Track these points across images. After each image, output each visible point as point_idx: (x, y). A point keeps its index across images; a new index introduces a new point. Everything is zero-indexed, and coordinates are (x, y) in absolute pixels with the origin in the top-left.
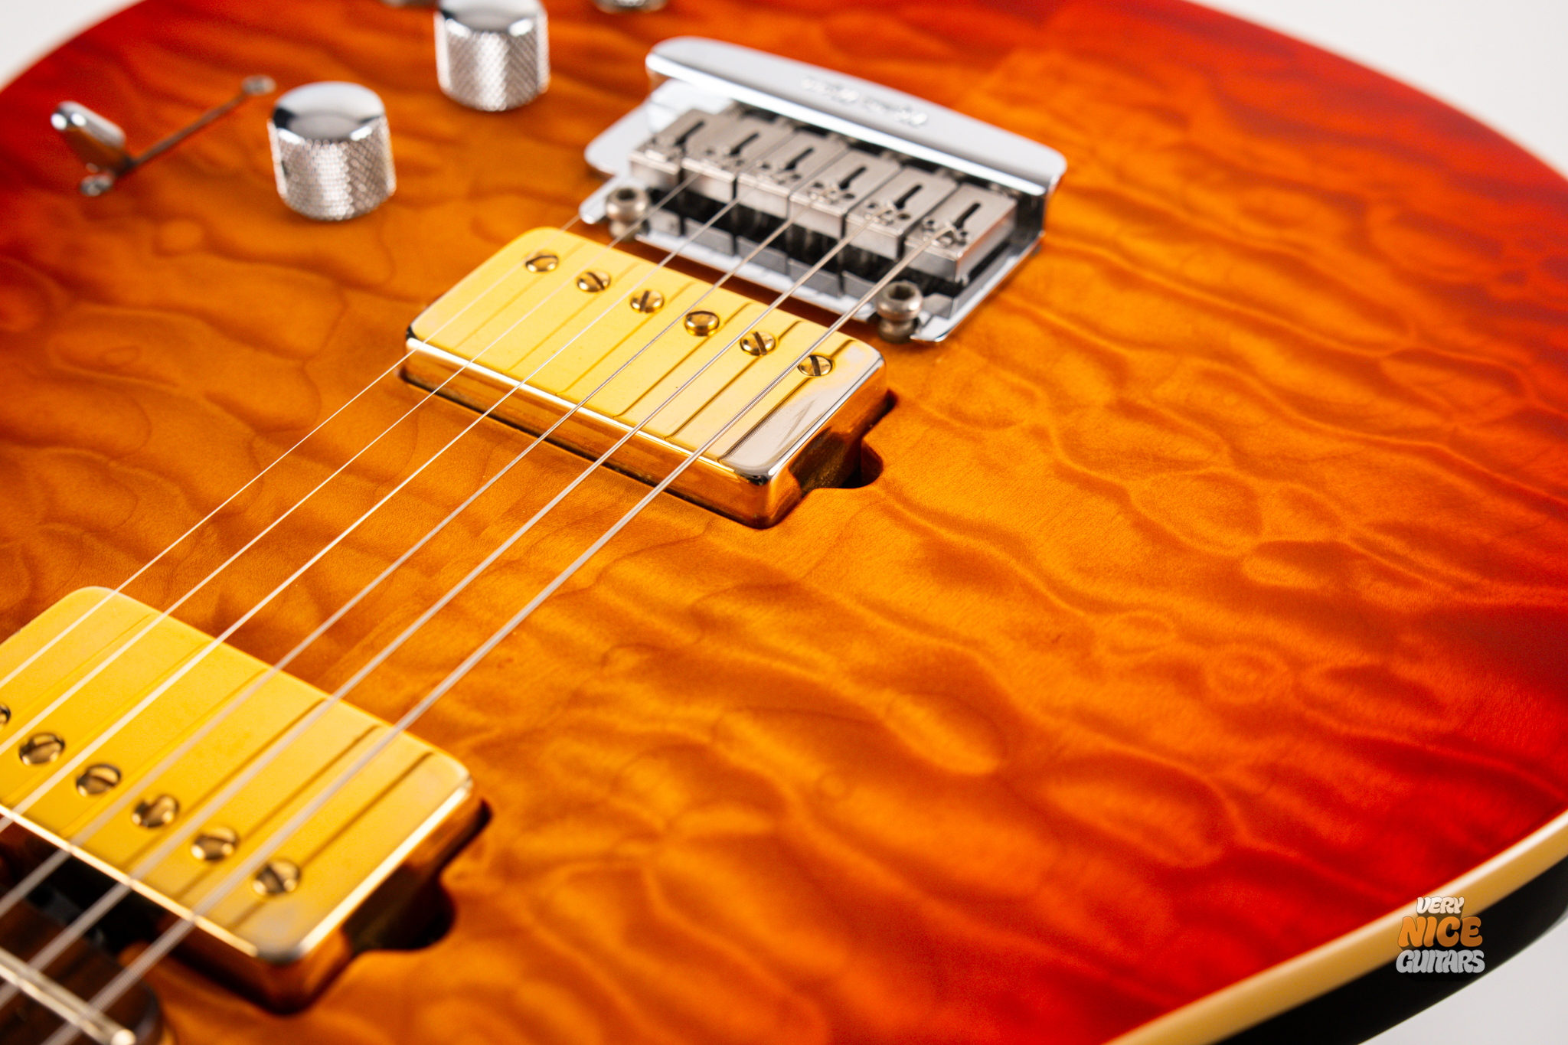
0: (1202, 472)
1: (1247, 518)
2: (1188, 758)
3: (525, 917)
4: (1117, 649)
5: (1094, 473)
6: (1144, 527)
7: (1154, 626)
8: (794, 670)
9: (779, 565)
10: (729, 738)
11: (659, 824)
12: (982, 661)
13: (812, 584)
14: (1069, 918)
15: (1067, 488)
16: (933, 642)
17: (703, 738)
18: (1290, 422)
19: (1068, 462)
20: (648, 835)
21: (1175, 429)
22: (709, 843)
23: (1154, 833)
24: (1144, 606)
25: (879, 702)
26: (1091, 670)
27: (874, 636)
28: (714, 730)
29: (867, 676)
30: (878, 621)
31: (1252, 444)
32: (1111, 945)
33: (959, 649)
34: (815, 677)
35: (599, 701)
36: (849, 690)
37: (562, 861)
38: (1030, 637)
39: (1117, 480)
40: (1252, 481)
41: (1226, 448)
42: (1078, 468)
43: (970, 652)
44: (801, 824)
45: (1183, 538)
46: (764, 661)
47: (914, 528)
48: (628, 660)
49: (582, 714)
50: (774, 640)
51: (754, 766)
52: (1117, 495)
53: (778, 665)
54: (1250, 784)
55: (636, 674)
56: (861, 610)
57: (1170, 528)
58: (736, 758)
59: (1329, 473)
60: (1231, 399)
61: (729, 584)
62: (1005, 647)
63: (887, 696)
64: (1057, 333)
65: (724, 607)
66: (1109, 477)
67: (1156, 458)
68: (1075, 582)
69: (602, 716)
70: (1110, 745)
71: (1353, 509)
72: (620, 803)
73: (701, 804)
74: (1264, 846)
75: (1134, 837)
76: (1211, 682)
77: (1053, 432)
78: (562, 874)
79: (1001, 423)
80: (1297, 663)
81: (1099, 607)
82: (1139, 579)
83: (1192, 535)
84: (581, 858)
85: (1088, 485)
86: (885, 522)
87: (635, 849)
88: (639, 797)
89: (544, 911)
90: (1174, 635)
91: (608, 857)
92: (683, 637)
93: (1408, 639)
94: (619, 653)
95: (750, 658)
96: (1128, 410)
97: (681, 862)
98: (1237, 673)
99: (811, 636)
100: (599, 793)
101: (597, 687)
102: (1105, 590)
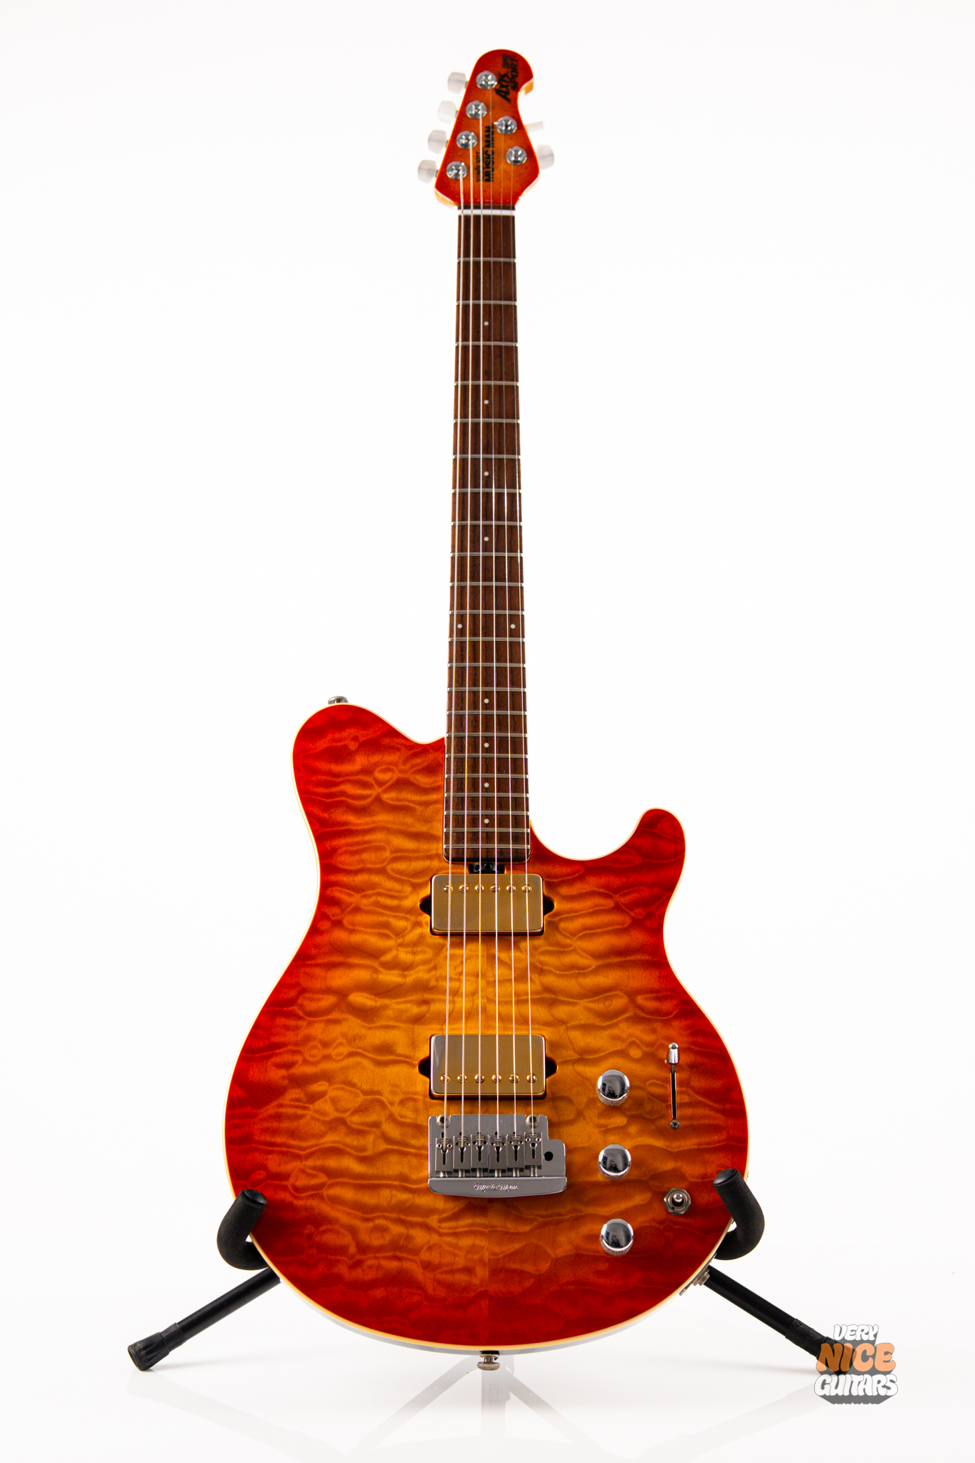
0: (350, 1112)
1: (334, 1101)
2: (316, 1022)
3: (408, 916)
4: (341, 1044)
5: (373, 1097)
6: (354, 1085)
7: (337, 1055)
8: (400, 1000)
9: (421, 1027)
10: (401, 975)
11: (400, 948)
12: (365, 1024)
13: (411, 1026)
14: (317, 971)
15: (376, 1088)
16: (378, 1024)
17: (405, 973)
18: (339, 1142)
19: (380, 1097)
20: (400, 945)
21: (363, 1124)
22: (389, 950)
23: (312, 1000)
24: (343, 1060)
25: (380, 1002)
26: (344, 1035)
27: (391, 1019)
28: (405, 976)
29: (385, 1007)
30: (391, 1023)
31: (343, 1129)
32: (308, 970)
33: (372, 1025)
34: (394, 1001)
35: (430, 970)
36: (386, 1001)
37: (411, 931)
38: (361, 1037)
39: (366, 1097)
40: (338, 1115)
41: (349, 1123)
42: (377, 1097)
43: (369, 1026)
44: (375, 964)
45: (344, 1086)
46: (407, 999)
47: (400, 1055)
48: (433, 983)
49: (431, 965)
50: (409, 1006)
51: (392, 972)
52: (365, 1093)
53: (403, 1000)
54: (301, 1023)
55: (428, 981)
56: (397, 1024)
57: (348, 1088)
58: (397, 972)
59: (323, 1128)
60: (355, 1143)
61: (427, 1015)
62: (363, 1031)
63: (378, 1004)
64: (407, 1145)
65: (424, 1008)
66: (369, 1097)
67: (362, 1111)
68: (359, 1059)
69: (426, 967)
70: (330, 1017)
71: (313, 1118)
72: (410, 949)
73: (395, 957)
74: (291, 1008)
75: (315, 996)
76: (319, 1046)
77: (389, 1106)
78: (409, 928)
79: (402, 1102)
80: (305, 1062)
81: (351, 1054)
82: (347, 1068)
83: (342, 1089)
84: (408, 933)
85: (372, 1092)
86: (407, 1053)
87: (400, 941)
88: (407, 952)
89: (407, 919)
90: (333, 1054)
91: (403, 937)
92: (427, 996)
93: (286, 1082)
94: (436, 984)
95: (410, 998)
96: (376, 1125)
97: (390, 943)
98: (315, 1052)
99: (401, 1011)
100: (415, 949)
101: (433, 973)
102: (352, 1060)
